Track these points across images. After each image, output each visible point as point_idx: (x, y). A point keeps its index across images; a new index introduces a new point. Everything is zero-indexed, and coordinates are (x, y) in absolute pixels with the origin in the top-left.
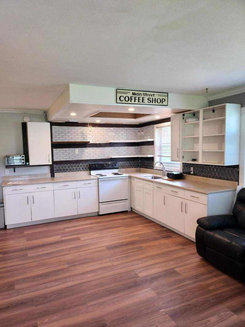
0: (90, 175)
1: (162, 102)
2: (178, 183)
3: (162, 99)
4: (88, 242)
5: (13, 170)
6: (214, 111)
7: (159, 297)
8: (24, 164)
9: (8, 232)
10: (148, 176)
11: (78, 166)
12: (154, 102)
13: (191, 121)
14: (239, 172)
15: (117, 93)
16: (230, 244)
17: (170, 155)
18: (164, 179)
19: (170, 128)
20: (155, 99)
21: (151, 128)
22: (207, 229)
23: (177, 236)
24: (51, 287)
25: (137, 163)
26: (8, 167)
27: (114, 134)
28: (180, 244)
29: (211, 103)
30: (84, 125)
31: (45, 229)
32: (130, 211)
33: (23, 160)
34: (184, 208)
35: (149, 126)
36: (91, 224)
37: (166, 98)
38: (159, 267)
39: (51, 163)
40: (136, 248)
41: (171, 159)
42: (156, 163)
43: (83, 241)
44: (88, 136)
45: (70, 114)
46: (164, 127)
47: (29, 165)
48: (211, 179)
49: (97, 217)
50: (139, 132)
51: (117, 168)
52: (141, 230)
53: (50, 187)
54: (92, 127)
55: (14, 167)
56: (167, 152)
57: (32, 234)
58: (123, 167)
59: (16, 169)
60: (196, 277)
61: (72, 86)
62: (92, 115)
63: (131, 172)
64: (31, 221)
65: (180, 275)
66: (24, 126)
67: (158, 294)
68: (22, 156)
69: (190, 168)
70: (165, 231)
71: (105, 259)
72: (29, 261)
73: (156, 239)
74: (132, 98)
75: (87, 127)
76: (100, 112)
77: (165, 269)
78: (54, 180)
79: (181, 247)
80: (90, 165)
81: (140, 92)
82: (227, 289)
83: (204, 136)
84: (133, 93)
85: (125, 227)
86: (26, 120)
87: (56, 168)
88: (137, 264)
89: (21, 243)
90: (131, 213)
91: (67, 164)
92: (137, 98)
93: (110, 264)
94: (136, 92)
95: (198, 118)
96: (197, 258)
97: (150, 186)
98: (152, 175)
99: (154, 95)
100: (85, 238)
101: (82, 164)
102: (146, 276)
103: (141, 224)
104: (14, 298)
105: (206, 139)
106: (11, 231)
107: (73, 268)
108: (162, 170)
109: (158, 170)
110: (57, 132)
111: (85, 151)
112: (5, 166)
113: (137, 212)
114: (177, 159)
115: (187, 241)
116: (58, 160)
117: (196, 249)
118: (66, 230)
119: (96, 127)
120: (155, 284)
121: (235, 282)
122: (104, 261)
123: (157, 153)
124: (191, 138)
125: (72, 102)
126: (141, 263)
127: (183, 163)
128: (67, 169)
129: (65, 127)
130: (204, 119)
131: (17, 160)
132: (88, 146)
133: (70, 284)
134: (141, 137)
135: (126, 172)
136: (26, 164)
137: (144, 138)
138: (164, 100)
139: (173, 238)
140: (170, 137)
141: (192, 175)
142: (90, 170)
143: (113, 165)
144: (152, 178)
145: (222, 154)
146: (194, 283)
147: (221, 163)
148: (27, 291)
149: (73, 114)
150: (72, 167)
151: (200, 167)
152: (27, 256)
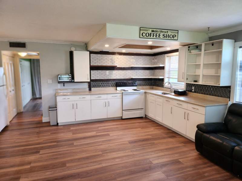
0: (117, 90)
1: (174, 37)
2: (182, 98)
3: (174, 35)
4: (115, 137)
5: (63, 85)
6: (213, 45)
7: (168, 178)
8: (71, 81)
9: (59, 127)
10: (159, 92)
11: (108, 84)
12: (167, 37)
13: (194, 52)
14: (230, 91)
15: (140, 30)
16: (222, 143)
17: (177, 77)
18: (172, 95)
19: (178, 57)
20: (168, 35)
21: (163, 57)
22: (204, 132)
23: (181, 137)
24: (91, 166)
25: (151, 82)
26: (59, 82)
27: (134, 60)
28: (182, 142)
29: (211, 39)
30: (113, 53)
31: (85, 127)
32: (144, 118)
33: (70, 78)
34: (186, 116)
35: (161, 55)
36: (117, 125)
37: (177, 34)
38: (167, 158)
39: (89, 81)
40: (150, 144)
41: (178, 80)
42: (166, 83)
43: (111, 136)
44: (115, 62)
45: (105, 45)
46: (172, 56)
47: (74, 81)
48: (208, 96)
49: (121, 120)
50: (153, 59)
51: (136, 86)
52: (153, 131)
53: (88, 97)
54: (119, 55)
55: (64, 83)
56: (175, 75)
57: (76, 130)
58: (140, 85)
59: (65, 84)
60: (195, 166)
61: (108, 25)
62: (120, 47)
63: (146, 89)
64: (75, 121)
65: (183, 164)
66: (71, 54)
67: (167, 176)
68: (69, 75)
69: (191, 87)
70: (171, 132)
71: (128, 150)
72: (74, 148)
73: (164, 138)
74: (151, 34)
75: (115, 56)
76: (126, 44)
77: (172, 159)
78: (91, 93)
79: (183, 144)
80: (116, 83)
81: (157, 30)
82: (218, 176)
83: (205, 63)
84: (152, 30)
85: (141, 128)
86: (73, 49)
87: (92, 84)
88: (151, 155)
89: (69, 135)
90: (145, 118)
91: (100, 82)
92: (155, 34)
93: (131, 153)
94: (154, 30)
95: (200, 50)
96: (195, 153)
97: (161, 100)
98: (162, 92)
99: (168, 32)
100: (114, 134)
101: (111, 82)
102: (158, 164)
103: (153, 127)
104: (66, 172)
105: (206, 66)
106: (62, 127)
107: (105, 154)
108: (170, 88)
109: (167, 88)
110: (94, 58)
111: (114, 72)
112: (57, 82)
113: (150, 118)
114: (183, 80)
115: (187, 141)
116: (94, 79)
117: (195, 147)
118: (99, 128)
119: (121, 55)
120: (164, 169)
121: (224, 171)
122: (127, 151)
123: (166, 75)
124: (194, 64)
125: (108, 37)
126: (154, 154)
127: (187, 83)
128: (100, 86)
129: (99, 55)
130: (205, 51)
131: (66, 78)
132: (115, 69)
133: (104, 165)
134: (154, 63)
135: (143, 89)
136: (72, 80)
137: (157, 64)
138: (175, 36)
139: (177, 138)
140: (178, 64)
141: (193, 92)
142: (116, 87)
143: (133, 84)
144: (162, 94)
145: (218, 77)
146: (193, 170)
147: (216, 84)
148: (75, 168)
149: (107, 46)
150: (104, 84)
151: (200, 87)
152: (74, 144)
